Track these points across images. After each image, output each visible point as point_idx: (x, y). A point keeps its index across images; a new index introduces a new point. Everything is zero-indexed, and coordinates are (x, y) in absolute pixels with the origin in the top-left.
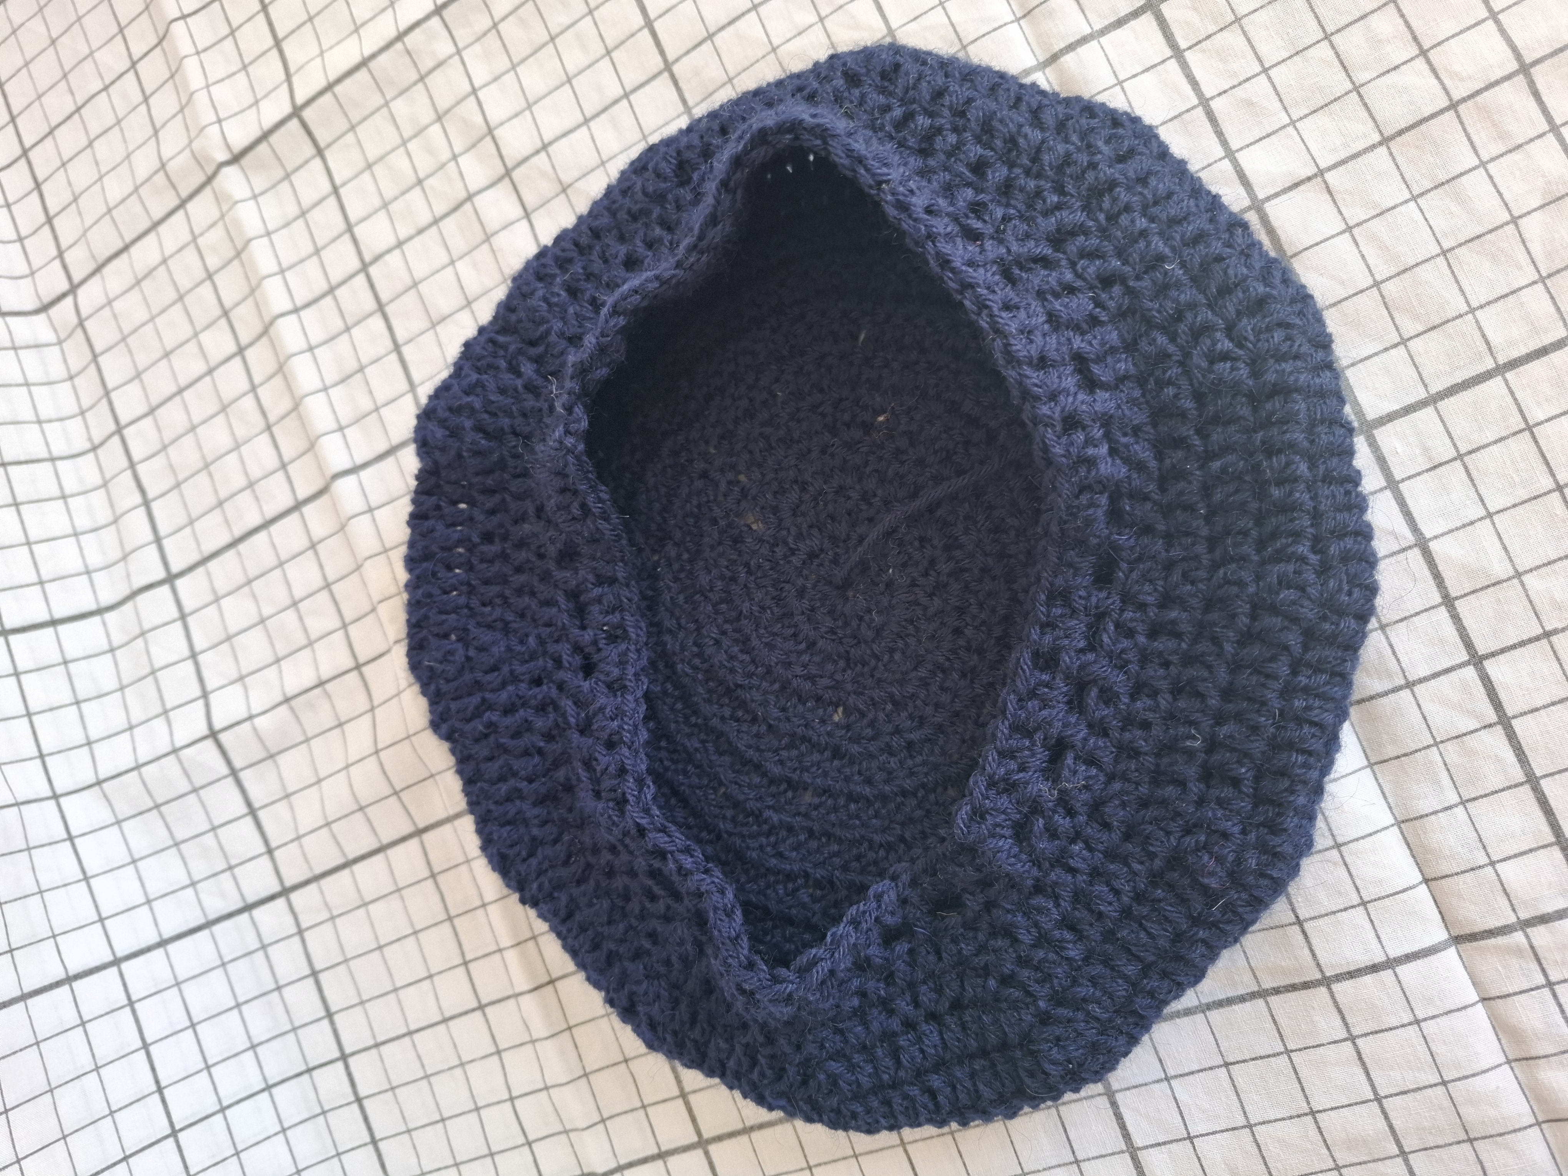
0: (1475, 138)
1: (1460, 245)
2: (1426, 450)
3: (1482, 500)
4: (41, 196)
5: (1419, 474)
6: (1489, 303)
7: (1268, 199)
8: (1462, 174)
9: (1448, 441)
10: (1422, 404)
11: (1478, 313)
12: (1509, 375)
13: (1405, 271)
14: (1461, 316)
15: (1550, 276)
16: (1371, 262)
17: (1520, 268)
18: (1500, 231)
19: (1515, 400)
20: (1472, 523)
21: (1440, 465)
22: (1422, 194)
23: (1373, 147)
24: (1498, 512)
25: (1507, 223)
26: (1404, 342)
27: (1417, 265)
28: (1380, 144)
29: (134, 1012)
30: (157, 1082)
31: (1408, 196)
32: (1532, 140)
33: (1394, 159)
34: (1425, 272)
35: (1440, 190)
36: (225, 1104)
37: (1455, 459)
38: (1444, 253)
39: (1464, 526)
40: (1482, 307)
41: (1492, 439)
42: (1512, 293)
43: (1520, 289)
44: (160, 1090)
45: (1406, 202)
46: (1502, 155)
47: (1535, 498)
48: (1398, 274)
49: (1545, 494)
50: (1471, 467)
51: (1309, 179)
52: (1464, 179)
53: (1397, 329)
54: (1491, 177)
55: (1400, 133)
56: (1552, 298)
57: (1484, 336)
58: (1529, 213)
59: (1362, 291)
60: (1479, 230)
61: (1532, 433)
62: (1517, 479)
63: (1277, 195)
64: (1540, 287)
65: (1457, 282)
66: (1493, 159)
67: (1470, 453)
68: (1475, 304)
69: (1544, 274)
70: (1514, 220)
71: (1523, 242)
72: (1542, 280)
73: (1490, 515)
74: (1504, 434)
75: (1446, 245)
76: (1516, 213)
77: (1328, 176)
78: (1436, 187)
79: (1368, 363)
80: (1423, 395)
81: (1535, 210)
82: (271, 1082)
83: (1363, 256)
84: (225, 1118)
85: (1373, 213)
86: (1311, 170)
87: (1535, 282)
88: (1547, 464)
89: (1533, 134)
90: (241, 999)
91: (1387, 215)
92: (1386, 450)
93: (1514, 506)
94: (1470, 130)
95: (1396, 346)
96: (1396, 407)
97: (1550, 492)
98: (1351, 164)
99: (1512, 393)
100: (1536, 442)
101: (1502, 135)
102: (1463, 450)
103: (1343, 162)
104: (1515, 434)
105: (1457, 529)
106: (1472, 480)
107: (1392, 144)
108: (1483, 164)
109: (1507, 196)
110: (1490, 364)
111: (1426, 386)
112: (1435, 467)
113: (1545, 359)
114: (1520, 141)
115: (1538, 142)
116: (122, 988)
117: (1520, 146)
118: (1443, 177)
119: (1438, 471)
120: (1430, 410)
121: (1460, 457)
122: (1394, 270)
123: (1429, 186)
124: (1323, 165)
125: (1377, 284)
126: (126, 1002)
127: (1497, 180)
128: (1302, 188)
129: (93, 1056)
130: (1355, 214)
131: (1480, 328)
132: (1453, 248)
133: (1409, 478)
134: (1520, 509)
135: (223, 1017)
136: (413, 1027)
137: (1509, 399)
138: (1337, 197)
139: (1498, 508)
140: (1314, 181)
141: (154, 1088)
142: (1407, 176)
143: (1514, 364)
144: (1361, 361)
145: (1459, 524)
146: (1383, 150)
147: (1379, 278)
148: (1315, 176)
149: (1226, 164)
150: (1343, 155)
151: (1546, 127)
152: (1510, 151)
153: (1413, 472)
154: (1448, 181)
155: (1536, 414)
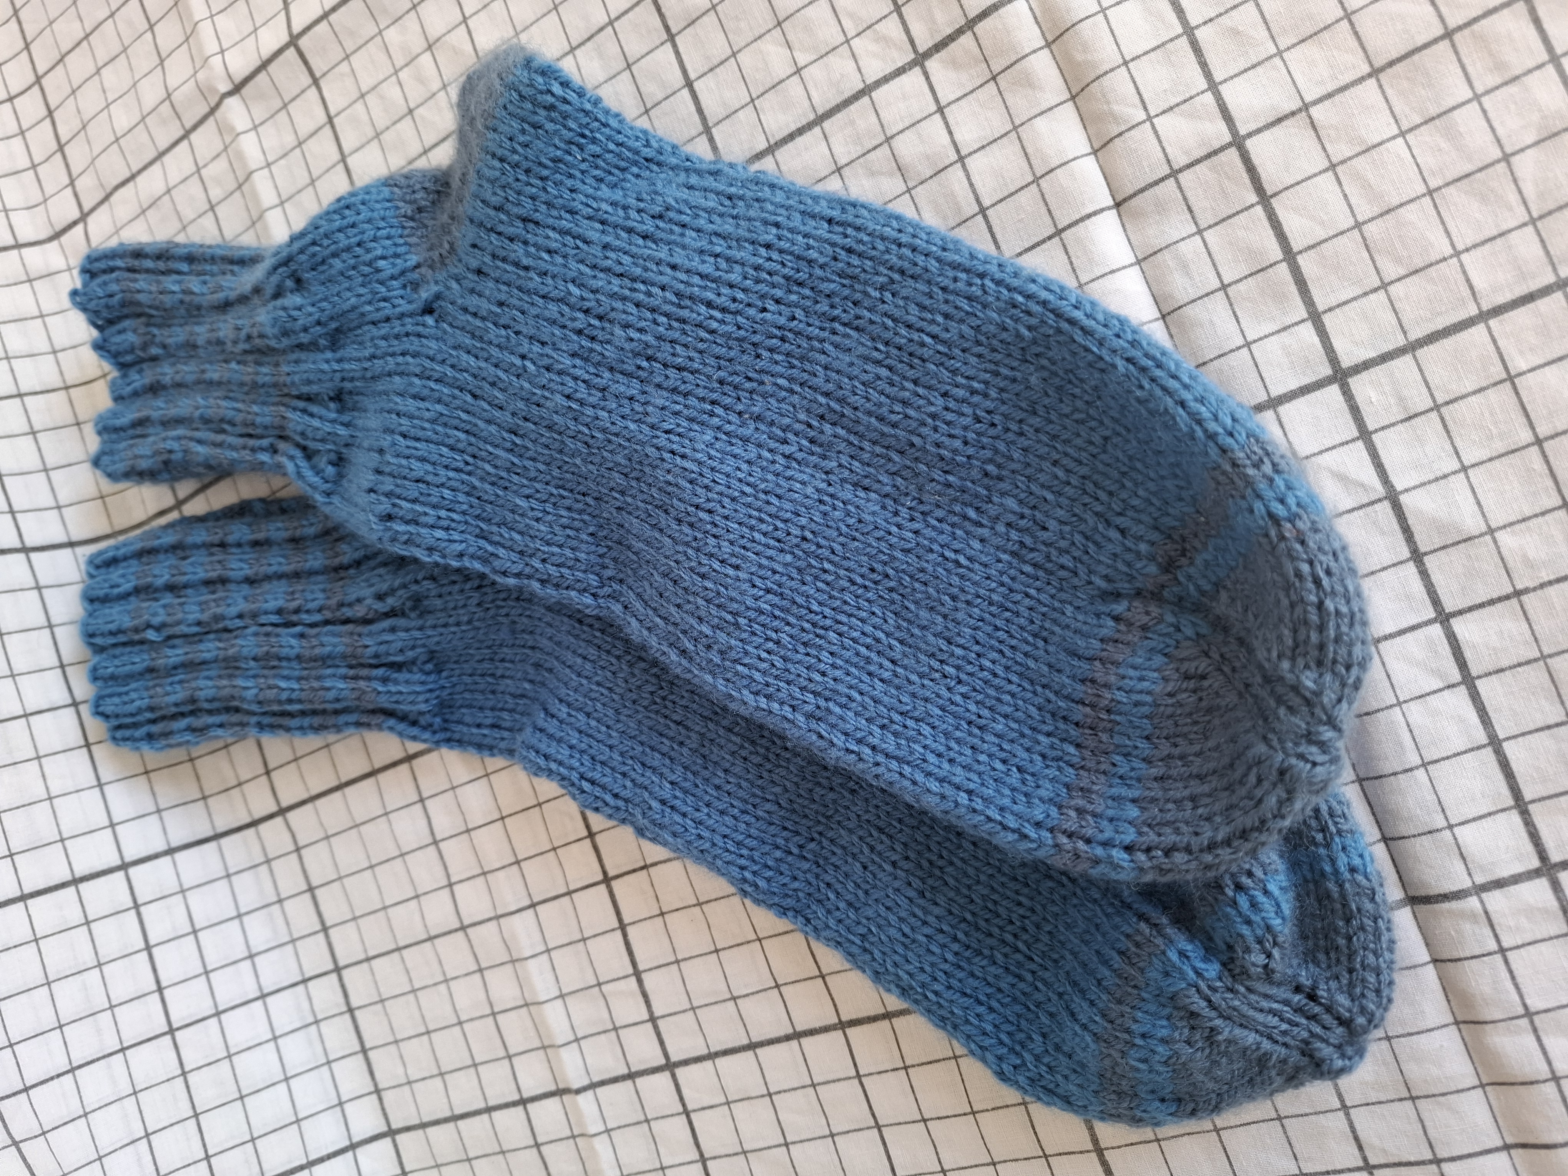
0: (1470, 69)
1: (1448, 184)
2: (1401, 399)
3: (1457, 453)
4: (53, 123)
5: (1393, 425)
6: (1475, 246)
7: (1250, 135)
8: (1454, 108)
9: (1424, 390)
10: (1401, 351)
11: (1464, 257)
12: (1492, 323)
13: (1388, 212)
14: (1445, 259)
15: (1541, 217)
16: (1353, 201)
17: (1511, 209)
18: (1490, 170)
19: (1498, 348)
20: (1445, 476)
21: (1416, 415)
22: (1411, 130)
23: (1362, 79)
24: (1473, 466)
25: (1498, 161)
26: (1384, 286)
27: (1401, 205)
28: (1370, 75)
29: (139, 914)
30: (158, 982)
31: (1396, 131)
32: (1530, 71)
33: (1383, 92)
34: (1409, 213)
35: (1431, 125)
36: (221, 1008)
37: (1432, 410)
38: (1430, 192)
39: (1437, 479)
40: (1467, 250)
41: (1470, 390)
42: (1501, 235)
43: (1510, 231)
44: (160, 989)
45: (1394, 138)
46: (1497, 88)
47: (1513, 451)
48: (1382, 215)
49: (1524, 448)
50: (1447, 418)
51: (1293, 114)
52: (1456, 113)
53: (1378, 272)
54: (1484, 111)
55: (1391, 64)
56: (1542, 241)
57: (1468, 280)
58: (1522, 150)
59: (1342, 233)
60: (1469, 168)
61: (1513, 384)
62: (1494, 431)
63: (1259, 131)
64: (1530, 229)
65: (1443, 223)
66: (1488, 92)
67: (1447, 403)
68: (1460, 247)
69: (1535, 215)
70: (1506, 158)
71: (1515, 181)
72: (1533, 221)
73: (1464, 469)
74: (1484, 384)
75: (1433, 184)
76: (1509, 150)
77: (1314, 111)
78: (1426, 122)
79: (1346, 308)
80: (1401, 341)
81: (1529, 147)
82: (266, 991)
83: (1345, 196)
84: (220, 1022)
85: (1359, 149)
86: (1296, 104)
87: (1525, 225)
88: (1527, 416)
89: (1531, 64)
90: (243, 910)
91: (1374, 152)
92: (1360, 399)
93: (1491, 459)
94: (1465, 61)
95: (1375, 290)
96: (1372, 354)
97: (1528, 446)
98: (1337, 98)
99: (1494, 341)
100: (1517, 393)
101: (1499, 66)
102: (1440, 401)
103: (1329, 96)
104: (1495, 384)
105: (1430, 482)
106: (1448, 432)
107: (1382, 76)
108: (1477, 97)
109: (1500, 131)
110: (1473, 311)
111: (1405, 333)
112: (1410, 418)
113: (1531, 306)
114: (1518, 72)
115: (1537, 73)
116: (128, 892)
117: (1516, 78)
118: (1433, 111)
119: (1413, 422)
120: (1408, 358)
121: (1437, 407)
122: (1377, 211)
123: (1419, 121)
124: (1308, 99)
125: (1358, 225)
126: (131, 905)
127: (1491, 115)
128: (1284, 123)
129: (96, 953)
130: (1339, 150)
131: (1464, 272)
132: (1439, 188)
133: (1383, 428)
134: (1496, 463)
135: (223, 926)
136: (401, 944)
137: (1491, 347)
138: (1322, 133)
139: (1473, 461)
140: (1298, 116)
141: (154, 987)
142: (1396, 110)
143: (1498, 311)
144: (1338, 306)
145: (1432, 477)
146: (1372, 82)
147: (1360, 219)
148: (1300, 110)
149: (1209, 97)
150: (1330, 88)
151: (1545, 57)
152: (1506, 83)
153: (1387, 423)
154: (1439, 116)
155: (1519, 363)
